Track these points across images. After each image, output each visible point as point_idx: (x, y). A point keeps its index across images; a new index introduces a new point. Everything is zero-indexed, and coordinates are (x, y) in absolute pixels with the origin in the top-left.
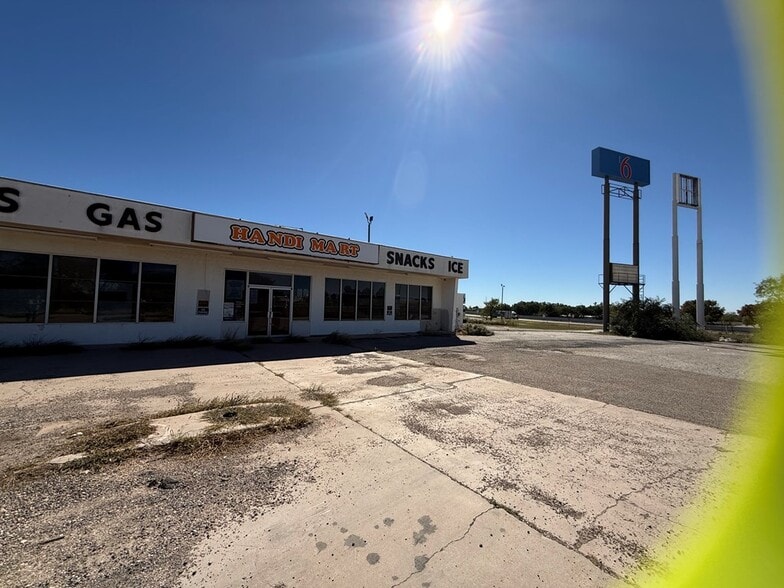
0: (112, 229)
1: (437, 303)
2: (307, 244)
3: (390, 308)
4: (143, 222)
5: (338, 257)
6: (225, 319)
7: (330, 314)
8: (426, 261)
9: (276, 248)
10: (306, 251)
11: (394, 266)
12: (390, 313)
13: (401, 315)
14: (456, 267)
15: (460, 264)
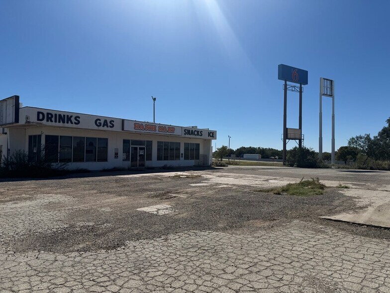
0: (101, 128)
1: (201, 152)
2: (157, 129)
3: (182, 154)
4: (109, 124)
5: (167, 133)
6: (123, 160)
7: (159, 158)
8: (199, 133)
9: (148, 131)
10: (157, 132)
11: (187, 136)
12: (182, 157)
13: (186, 158)
14: (211, 134)
15: (213, 133)
